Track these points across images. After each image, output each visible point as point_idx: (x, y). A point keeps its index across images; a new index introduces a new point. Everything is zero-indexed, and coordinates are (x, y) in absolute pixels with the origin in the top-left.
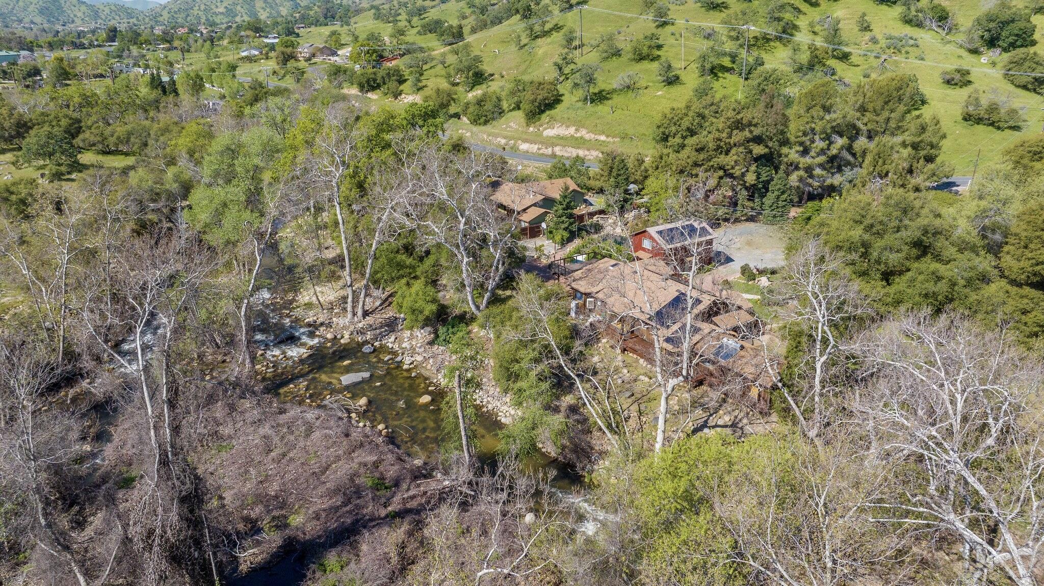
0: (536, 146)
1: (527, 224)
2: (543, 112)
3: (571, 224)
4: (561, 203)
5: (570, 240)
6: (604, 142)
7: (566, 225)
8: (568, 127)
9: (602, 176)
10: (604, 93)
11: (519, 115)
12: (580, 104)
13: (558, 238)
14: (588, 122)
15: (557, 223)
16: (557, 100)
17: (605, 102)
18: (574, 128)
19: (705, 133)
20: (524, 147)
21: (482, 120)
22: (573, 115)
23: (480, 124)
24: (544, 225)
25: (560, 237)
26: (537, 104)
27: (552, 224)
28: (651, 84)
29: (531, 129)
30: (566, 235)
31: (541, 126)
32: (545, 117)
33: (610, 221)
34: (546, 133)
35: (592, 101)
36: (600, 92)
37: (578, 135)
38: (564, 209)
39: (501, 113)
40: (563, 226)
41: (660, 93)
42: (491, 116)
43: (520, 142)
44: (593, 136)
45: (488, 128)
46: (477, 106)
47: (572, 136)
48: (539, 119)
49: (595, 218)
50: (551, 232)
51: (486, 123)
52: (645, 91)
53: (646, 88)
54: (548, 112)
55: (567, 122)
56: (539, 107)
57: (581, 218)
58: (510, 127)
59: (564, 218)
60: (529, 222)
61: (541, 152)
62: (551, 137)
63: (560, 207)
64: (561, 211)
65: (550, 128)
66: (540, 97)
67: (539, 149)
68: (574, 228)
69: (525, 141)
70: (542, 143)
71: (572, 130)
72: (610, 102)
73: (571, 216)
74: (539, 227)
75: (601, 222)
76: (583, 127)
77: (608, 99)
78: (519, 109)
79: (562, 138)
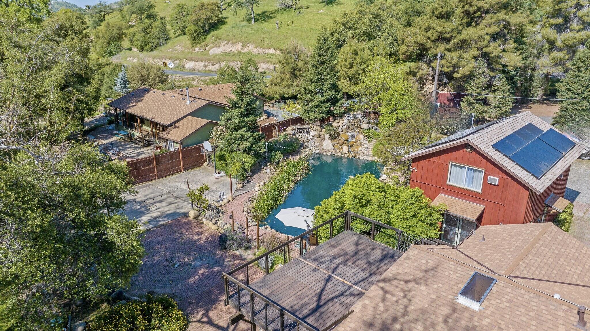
0: (202, 64)
1: (178, 146)
2: (207, 32)
3: (257, 140)
4: (236, 106)
5: (256, 169)
6: (273, 55)
7: (248, 144)
8: (234, 44)
9: (283, 79)
10: (267, 14)
11: (186, 39)
12: (245, 23)
13: (235, 167)
14: (254, 37)
15: (231, 142)
16: (221, 22)
17: (270, 20)
18: (240, 45)
19: (386, 35)
20: (190, 65)
21: (149, 46)
22: (239, 32)
23: (147, 51)
24: (207, 146)
25: (238, 165)
26: (201, 24)
27: (222, 144)
28: (311, 4)
29: (197, 49)
30: (250, 160)
31: (207, 45)
32: (210, 37)
33: (313, 133)
34: (211, 52)
35: (257, 20)
36: (264, 13)
37: (246, 50)
38: (242, 115)
39: (167, 39)
40: (244, 145)
41: (321, 11)
42: (158, 42)
43: (185, 61)
44: (261, 50)
45: (155, 53)
46: (143, 34)
47: (239, 52)
48: (205, 39)
49: (290, 130)
50: (222, 158)
51: (153, 49)
52: (306, 10)
53: (307, 8)
54: (213, 33)
55: (232, 40)
56: (203, 27)
57: (268, 131)
58: (177, 50)
59: (242, 132)
60: (181, 143)
61: (208, 68)
62: (217, 55)
63: (236, 112)
64: (237, 120)
65: (216, 46)
66: (203, 17)
67: (205, 66)
68: (262, 147)
69: (190, 60)
70: (208, 60)
71: (238, 47)
72: (274, 20)
73: (254, 128)
74: (199, 149)
75: (299, 135)
76: (249, 43)
77: (271, 18)
78: (185, 34)
79: (229, 55)
